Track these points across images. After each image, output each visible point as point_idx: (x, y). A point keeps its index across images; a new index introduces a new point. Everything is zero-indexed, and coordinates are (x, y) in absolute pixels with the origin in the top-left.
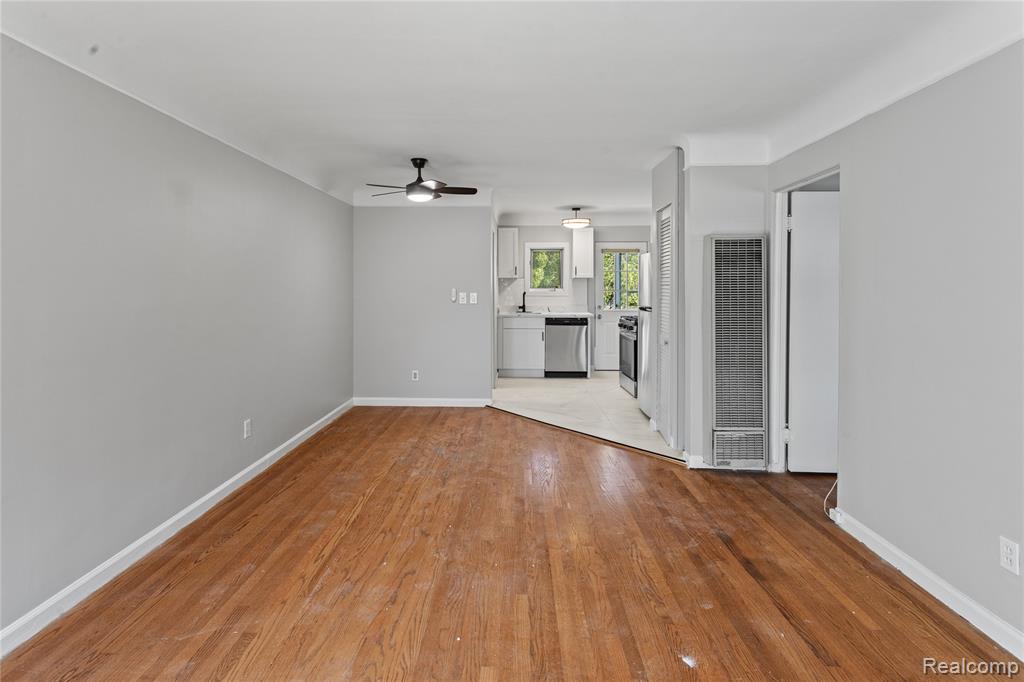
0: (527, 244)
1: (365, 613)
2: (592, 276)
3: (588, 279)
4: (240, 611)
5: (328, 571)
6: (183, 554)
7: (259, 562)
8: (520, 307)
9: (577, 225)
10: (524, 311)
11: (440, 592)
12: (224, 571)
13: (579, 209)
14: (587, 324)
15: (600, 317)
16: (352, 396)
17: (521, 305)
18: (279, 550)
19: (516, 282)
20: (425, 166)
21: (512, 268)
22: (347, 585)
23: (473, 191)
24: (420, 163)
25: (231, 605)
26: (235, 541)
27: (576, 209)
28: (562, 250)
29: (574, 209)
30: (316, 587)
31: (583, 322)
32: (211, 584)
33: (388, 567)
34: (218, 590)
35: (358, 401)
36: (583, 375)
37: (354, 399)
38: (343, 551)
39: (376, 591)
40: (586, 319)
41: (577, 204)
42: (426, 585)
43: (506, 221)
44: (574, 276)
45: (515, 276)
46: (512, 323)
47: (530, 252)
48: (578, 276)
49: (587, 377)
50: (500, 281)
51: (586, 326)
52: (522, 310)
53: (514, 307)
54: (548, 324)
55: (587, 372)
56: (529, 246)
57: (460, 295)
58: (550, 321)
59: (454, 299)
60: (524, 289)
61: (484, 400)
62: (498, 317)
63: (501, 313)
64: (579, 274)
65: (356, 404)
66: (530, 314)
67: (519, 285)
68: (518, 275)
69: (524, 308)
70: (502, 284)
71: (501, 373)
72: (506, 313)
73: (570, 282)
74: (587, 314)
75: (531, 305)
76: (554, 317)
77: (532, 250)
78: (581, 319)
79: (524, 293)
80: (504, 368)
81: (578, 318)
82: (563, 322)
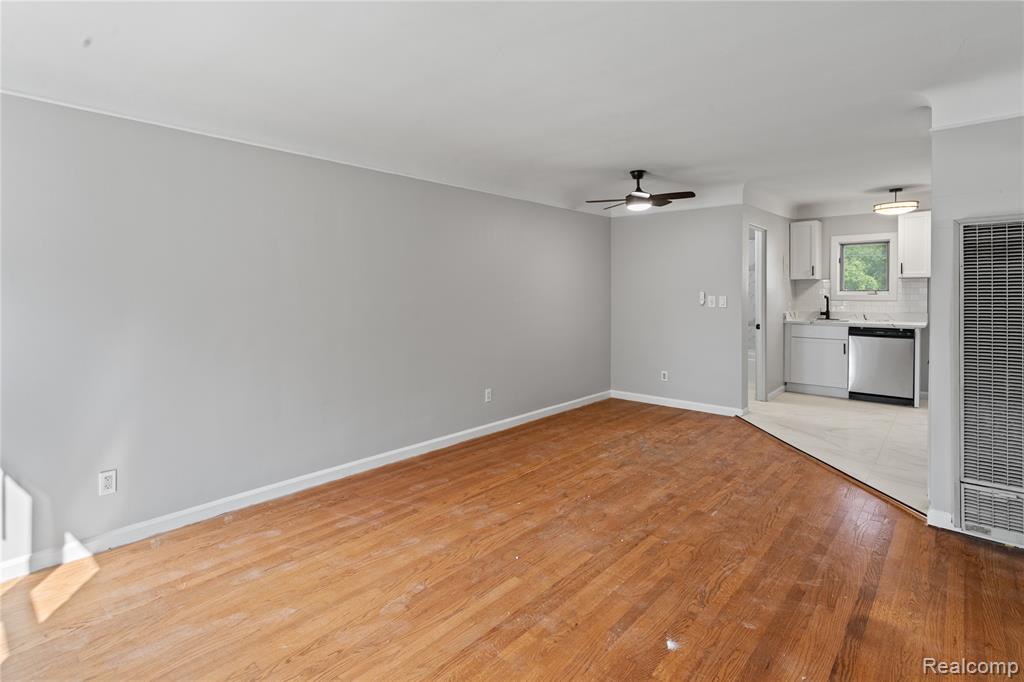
0: (833, 238)
1: (480, 524)
2: (929, 275)
4: (422, 499)
5: (483, 496)
6: (422, 463)
7: (454, 479)
8: (822, 314)
9: (900, 209)
10: (828, 318)
11: (535, 530)
12: (433, 478)
13: (900, 190)
14: (913, 337)
16: (609, 388)
17: (825, 310)
18: (468, 477)
19: (817, 285)
20: (644, 177)
21: (809, 269)
22: (486, 506)
23: (691, 195)
24: (638, 175)
25: (421, 495)
26: (450, 465)
27: (895, 190)
28: (888, 242)
29: (891, 191)
30: (468, 502)
31: (906, 334)
32: (421, 482)
33: (519, 506)
34: (421, 486)
35: (614, 394)
36: (908, 402)
37: (611, 391)
38: (502, 488)
39: (499, 515)
40: (913, 331)
41: (895, 182)
42: (530, 524)
43: (803, 213)
44: (900, 275)
45: (812, 277)
46: (808, 331)
47: (839, 247)
48: (905, 275)
49: (913, 406)
50: (795, 283)
51: (912, 340)
52: (825, 317)
53: (814, 313)
54: (850, 334)
55: (913, 400)
56: (836, 242)
57: (709, 298)
58: (854, 331)
59: (702, 302)
60: (830, 292)
61: (734, 409)
62: (784, 324)
63: (789, 319)
64: (907, 273)
65: (613, 396)
66: (835, 322)
67: (823, 287)
68: (817, 276)
69: (827, 314)
70: (798, 286)
71: (789, 387)
72: (798, 320)
73: (900, 283)
74: (917, 324)
75: (837, 310)
76: (862, 326)
77: (843, 245)
78: (904, 330)
79: (825, 297)
80: (792, 381)
81: (899, 329)
82: (874, 333)
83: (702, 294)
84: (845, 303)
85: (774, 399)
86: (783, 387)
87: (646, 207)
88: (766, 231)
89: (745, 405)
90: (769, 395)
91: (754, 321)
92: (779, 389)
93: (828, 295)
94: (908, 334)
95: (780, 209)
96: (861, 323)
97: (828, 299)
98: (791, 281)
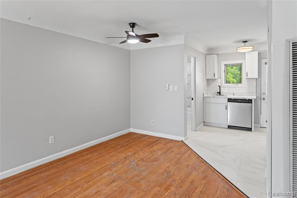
2: (257, 77)
3: (256, 79)
8: (218, 93)
9: (246, 49)
10: (220, 95)
14: (251, 103)
15: (264, 99)
16: (130, 128)
17: (219, 92)
19: (216, 81)
20: (136, 27)
21: (213, 75)
24: (133, 25)
27: (245, 42)
28: (242, 64)
29: (243, 42)
35: (132, 130)
36: (250, 129)
37: (131, 129)
40: (251, 100)
41: (245, 39)
44: (246, 77)
45: (214, 78)
46: (212, 100)
48: (248, 77)
49: (252, 131)
50: (208, 80)
51: (251, 104)
53: (215, 92)
54: (228, 101)
55: (252, 128)
56: (223, 63)
57: (171, 87)
58: (230, 100)
59: (168, 89)
60: (221, 85)
61: (181, 137)
62: (203, 97)
63: (205, 95)
64: (249, 77)
65: (131, 131)
66: (222, 96)
67: (218, 82)
68: (216, 77)
69: (219, 93)
70: (209, 81)
71: (205, 124)
72: (209, 96)
73: (246, 80)
74: (253, 97)
75: (224, 91)
76: (233, 98)
77: (225, 65)
78: (248, 99)
79: (219, 86)
80: (206, 121)
81: (246, 99)
82: (237, 101)
83: (167, 85)
84: (226, 88)
85: (199, 130)
86: (203, 124)
87: (136, 41)
88: (195, 57)
89: (185, 134)
90: (197, 128)
91: (191, 96)
92: (201, 125)
93: (220, 85)
94: (250, 101)
95: (202, 49)
96: (232, 97)
97: (220, 87)
98: (206, 79)
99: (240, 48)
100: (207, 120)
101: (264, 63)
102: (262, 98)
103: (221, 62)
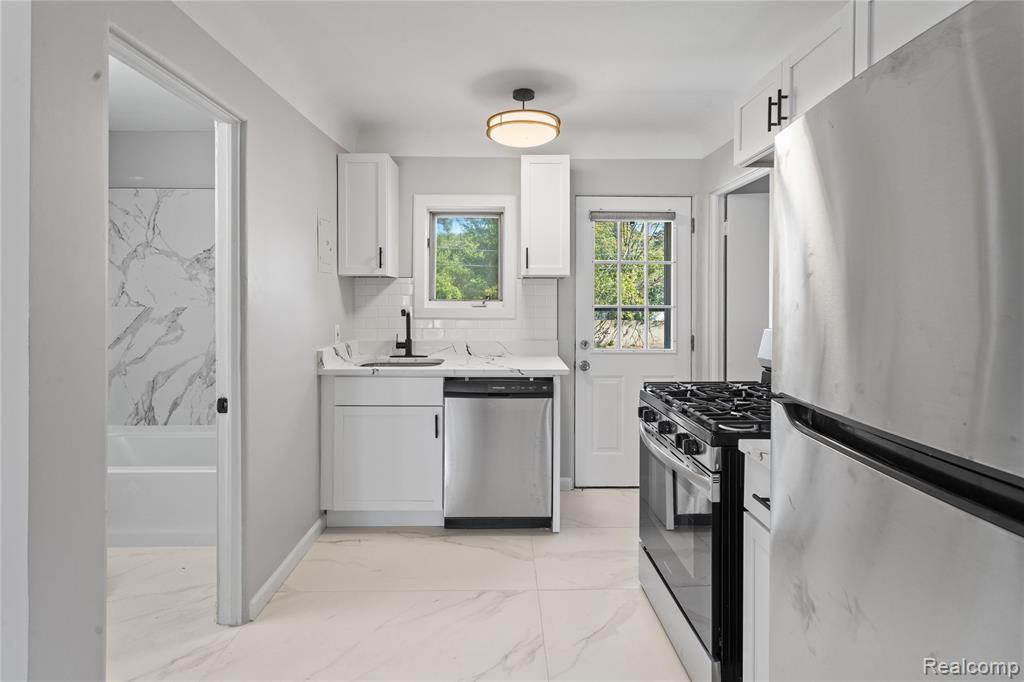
2: (566, 272)
3: (559, 279)
8: (399, 345)
10: (409, 354)
14: (550, 394)
15: (585, 366)
17: (403, 339)
19: (391, 288)
21: (375, 253)
27: (525, 92)
28: (500, 214)
29: (517, 94)
31: (541, 387)
36: (543, 524)
40: (549, 381)
44: (524, 272)
45: (379, 272)
46: (371, 390)
47: (427, 217)
48: (531, 271)
49: (551, 531)
50: (348, 282)
51: (550, 400)
52: (403, 351)
53: (388, 342)
54: (447, 394)
55: (551, 518)
56: (424, 203)
58: (454, 386)
60: (413, 302)
62: (319, 377)
63: (330, 365)
64: (534, 269)
66: (419, 360)
67: (399, 293)
68: (390, 269)
69: (406, 346)
70: (356, 289)
71: (330, 522)
72: (348, 366)
73: (520, 286)
74: (551, 365)
75: (427, 338)
76: (467, 375)
77: (433, 214)
78: (535, 379)
79: (404, 313)
80: (336, 509)
81: (528, 378)
82: (489, 391)
84: (438, 323)
86: (318, 524)
93: (410, 310)
94: (543, 388)
96: (465, 367)
97: (408, 315)
98: (341, 278)
99: (506, 117)
100: (338, 505)
101: (587, 213)
102: (579, 364)
103: (413, 197)
